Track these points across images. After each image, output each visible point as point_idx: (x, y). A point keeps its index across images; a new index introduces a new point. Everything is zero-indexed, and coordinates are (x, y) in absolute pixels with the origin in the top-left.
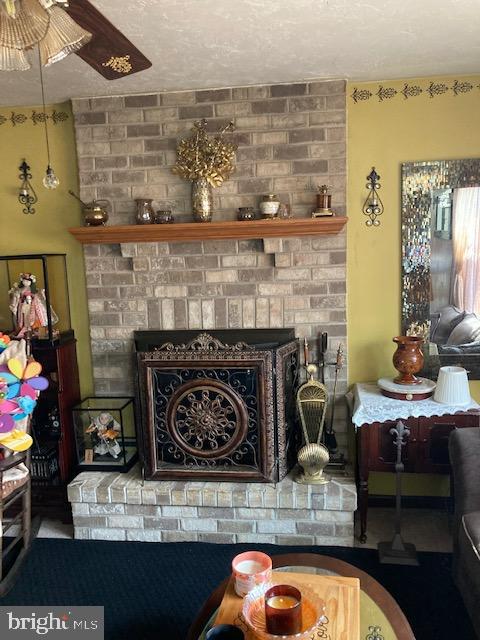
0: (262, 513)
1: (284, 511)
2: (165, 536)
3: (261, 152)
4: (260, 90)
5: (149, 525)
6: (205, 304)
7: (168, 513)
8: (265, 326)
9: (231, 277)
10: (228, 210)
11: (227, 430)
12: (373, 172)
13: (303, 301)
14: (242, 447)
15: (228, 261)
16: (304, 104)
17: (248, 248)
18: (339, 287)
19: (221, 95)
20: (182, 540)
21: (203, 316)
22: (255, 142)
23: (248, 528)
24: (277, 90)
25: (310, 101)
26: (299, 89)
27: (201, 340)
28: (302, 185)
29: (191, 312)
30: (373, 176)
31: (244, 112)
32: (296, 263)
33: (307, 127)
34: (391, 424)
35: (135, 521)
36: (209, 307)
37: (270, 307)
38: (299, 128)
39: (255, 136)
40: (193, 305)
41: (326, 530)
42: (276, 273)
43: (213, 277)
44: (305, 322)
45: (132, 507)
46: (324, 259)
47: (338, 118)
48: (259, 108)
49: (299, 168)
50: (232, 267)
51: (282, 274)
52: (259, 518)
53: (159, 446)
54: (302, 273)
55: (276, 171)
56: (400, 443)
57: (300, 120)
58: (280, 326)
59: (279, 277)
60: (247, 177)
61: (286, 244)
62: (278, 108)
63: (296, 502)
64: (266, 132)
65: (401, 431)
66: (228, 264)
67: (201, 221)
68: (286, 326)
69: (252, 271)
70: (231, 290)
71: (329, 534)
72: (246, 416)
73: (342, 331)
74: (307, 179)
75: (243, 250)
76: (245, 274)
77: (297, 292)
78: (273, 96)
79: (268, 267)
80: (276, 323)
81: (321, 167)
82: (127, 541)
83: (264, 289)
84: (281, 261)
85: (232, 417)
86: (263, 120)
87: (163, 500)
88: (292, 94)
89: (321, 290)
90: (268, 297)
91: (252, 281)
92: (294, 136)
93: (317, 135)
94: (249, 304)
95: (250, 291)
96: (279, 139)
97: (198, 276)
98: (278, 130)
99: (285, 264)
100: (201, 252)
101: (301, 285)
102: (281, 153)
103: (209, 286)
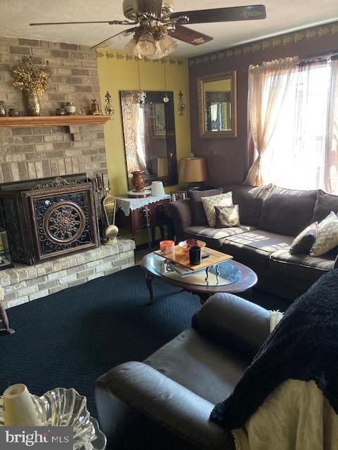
0: (97, 262)
1: (106, 258)
2: (51, 291)
3: (59, 78)
4: (55, 44)
5: (41, 288)
6: (37, 163)
7: (52, 277)
8: (71, 173)
9: (50, 147)
10: (45, 109)
11: (76, 226)
12: (108, 94)
13: (87, 158)
14: (83, 234)
15: (47, 139)
16: (78, 56)
17: (58, 131)
18: (103, 150)
19: (35, 43)
20: (60, 290)
21: (36, 171)
22: (55, 73)
23: (92, 272)
24: (63, 45)
25: (80, 54)
26: (74, 47)
27: (57, 181)
28: (81, 98)
29: (30, 169)
30: (108, 96)
31: (48, 55)
32: (82, 138)
33: (80, 68)
34: (143, 208)
35: (34, 288)
36: (39, 166)
37: (72, 162)
38: (77, 68)
39: (55, 70)
40: (30, 165)
41: (124, 262)
42: (73, 144)
43: (40, 148)
44: (90, 169)
45: (30, 281)
46: (95, 136)
47: (94, 65)
48: (55, 54)
49: (78, 89)
50: (50, 142)
51: (76, 145)
52: (97, 265)
53: (41, 243)
54: (86, 144)
55: (68, 90)
56: (147, 215)
57: (77, 63)
58: (78, 173)
59: (75, 146)
60: (53, 92)
61: (80, 128)
62: (65, 55)
63: (112, 252)
64: (61, 68)
65: (147, 210)
66: (48, 140)
67: (36, 115)
68: (81, 172)
69: (61, 144)
70: (50, 155)
71: (126, 263)
72: (84, 217)
73: (106, 172)
74: (83, 96)
75: (55, 132)
76: (57, 145)
77: (84, 154)
78: (62, 48)
79: (69, 141)
80: (76, 171)
81: (88, 89)
82: (30, 302)
83: (68, 153)
84: (77, 137)
85: (77, 219)
86: (58, 61)
87: (49, 271)
88: (71, 49)
89: (95, 152)
90: (71, 158)
91: (61, 149)
92: (75, 72)
93: (85, 73)
94: (61, 162)
95: (61, 155)
96: (67, 73)
97: (31, 148)
98: (66, 68)
99: (78, 139)
100: (31, 134)
101: (86, 150)
102: (70, 81)
103: (38, 154)
